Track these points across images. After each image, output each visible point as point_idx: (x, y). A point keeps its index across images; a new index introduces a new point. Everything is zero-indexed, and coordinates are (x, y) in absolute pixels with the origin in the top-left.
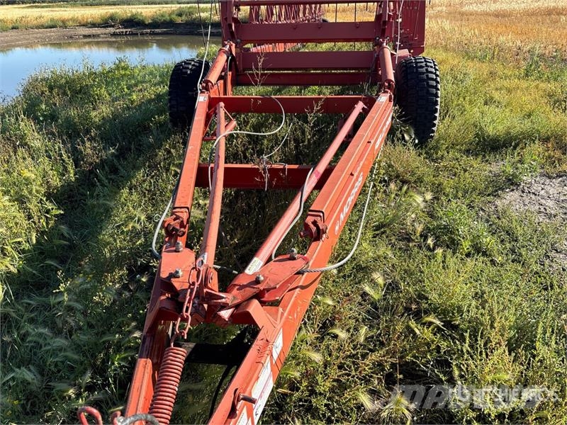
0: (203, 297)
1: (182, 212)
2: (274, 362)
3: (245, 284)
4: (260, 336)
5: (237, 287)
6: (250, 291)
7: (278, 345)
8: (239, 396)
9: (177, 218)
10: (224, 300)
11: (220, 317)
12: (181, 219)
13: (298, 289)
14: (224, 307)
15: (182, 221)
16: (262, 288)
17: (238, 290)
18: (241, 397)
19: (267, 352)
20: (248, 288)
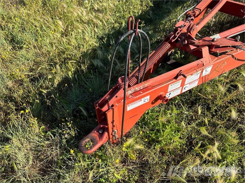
0: (186, 36)
1: (197, 10)
2: (202, 76)
3: (207, 40)
4: (201, 60)
5: (202, 40)
6: (207, 43)
7: (207, 71)
8: (181, 73)
9: (194, 12)
10: (194, 41)
11: (189, 47)
12: (195, 13)
13: (231, 56)
14: (193, 44)
15: (195, 14)
16: (213, 44)
17: (202, 41)
18: (182, 74)
19: (201, 69)
20: (207, 42)
